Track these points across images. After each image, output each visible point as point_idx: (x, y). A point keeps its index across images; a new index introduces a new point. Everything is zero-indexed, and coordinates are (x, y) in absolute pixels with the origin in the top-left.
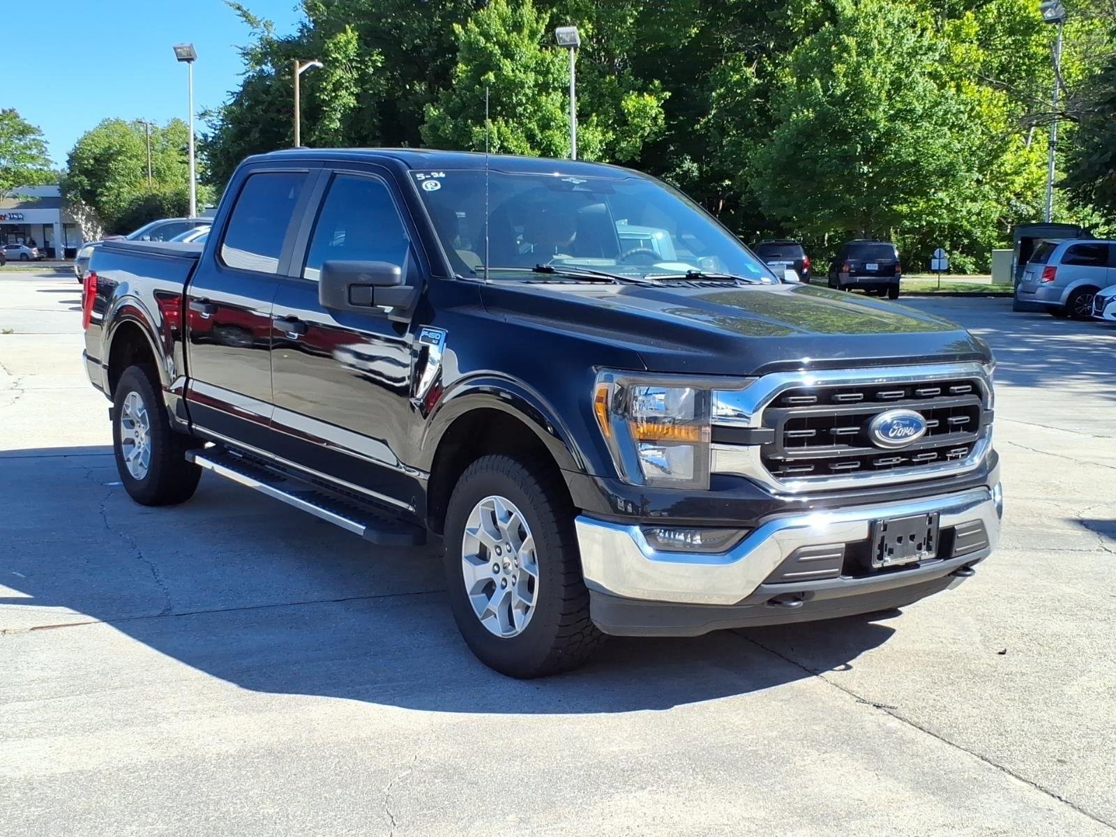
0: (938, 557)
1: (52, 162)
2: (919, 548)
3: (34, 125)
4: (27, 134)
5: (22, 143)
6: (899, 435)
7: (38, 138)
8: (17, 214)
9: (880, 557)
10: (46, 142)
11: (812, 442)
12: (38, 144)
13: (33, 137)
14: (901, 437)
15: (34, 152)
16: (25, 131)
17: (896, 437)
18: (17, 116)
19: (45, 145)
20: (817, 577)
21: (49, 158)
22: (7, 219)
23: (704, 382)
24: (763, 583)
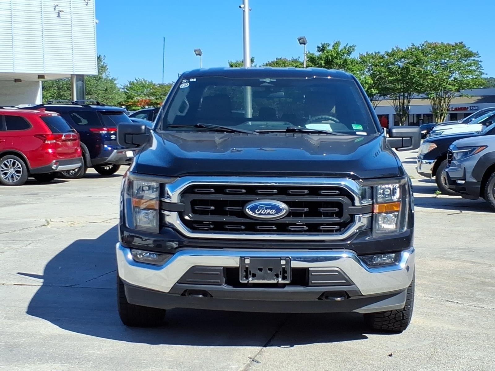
0: (292, 284)
1: (484, 73)
2: (277, 276)
3: (474, 51)
4: (470, 57)
5: (466, 63)
6: (263, 213)
7: (476, 59)
8: (474, 107)
9: (247, 278)
10: (481, 61)
11: (213, 213)
12: (476, 63)
13: (473, 58)
14: (265, 214)
15: (474, 68)
16: (469, 55)
17: (261, 214)
18: (464, 46)
19: (480, 63)
20: (211, 283)
21: (483, 71)
22: (469, 110)
23: (163, 180)
24: (177, 282)
